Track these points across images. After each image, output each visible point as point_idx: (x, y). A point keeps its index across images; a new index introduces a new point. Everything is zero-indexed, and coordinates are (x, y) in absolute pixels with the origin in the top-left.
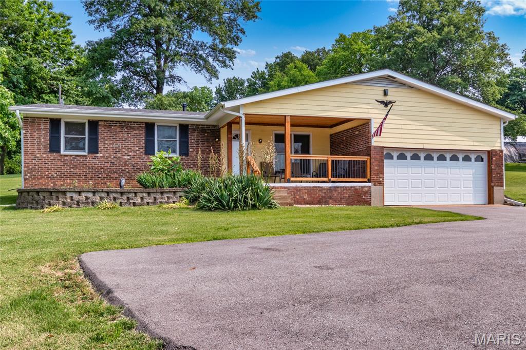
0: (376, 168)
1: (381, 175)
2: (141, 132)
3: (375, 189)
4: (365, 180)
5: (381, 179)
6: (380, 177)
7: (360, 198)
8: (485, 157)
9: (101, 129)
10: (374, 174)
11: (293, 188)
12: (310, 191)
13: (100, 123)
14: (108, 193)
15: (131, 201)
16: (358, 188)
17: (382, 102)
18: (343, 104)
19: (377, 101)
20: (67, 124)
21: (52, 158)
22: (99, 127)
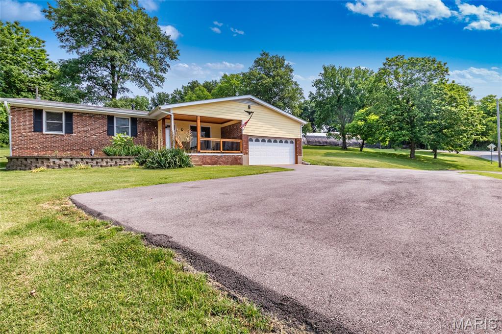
0: (245, 146)
1: (247, 150)
2: (105, 121)
3: (244, 157)
4: (239, 152)
5: (247, 152)
7: (237, 161)
8: (294, 141)
9: (74, 118)
10: (244, 149)
11: (202, 156)
12: (211, 158)
13: (74, 114)
14: (82, 159)
15: (99, 164)
16: (236, 156)
17: (248, 112)
18: (228, 112)
19: (245, 111)
20: (47, 113)
21: (36, 136)
22: (73, 116)
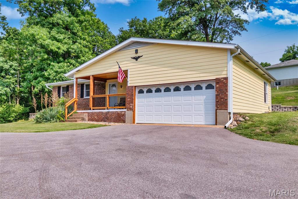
0: (129, 100)
1: (131, 104)
4: (125, 107)
5: (131, 107)
6: (131, 106)
7: (120, 119)
9: (70, 88)
10: (128, 103)
12: (98, 114)
13: (70, 86)
16: (119, 112)
19: (132, 58)
20: (63, 88)
